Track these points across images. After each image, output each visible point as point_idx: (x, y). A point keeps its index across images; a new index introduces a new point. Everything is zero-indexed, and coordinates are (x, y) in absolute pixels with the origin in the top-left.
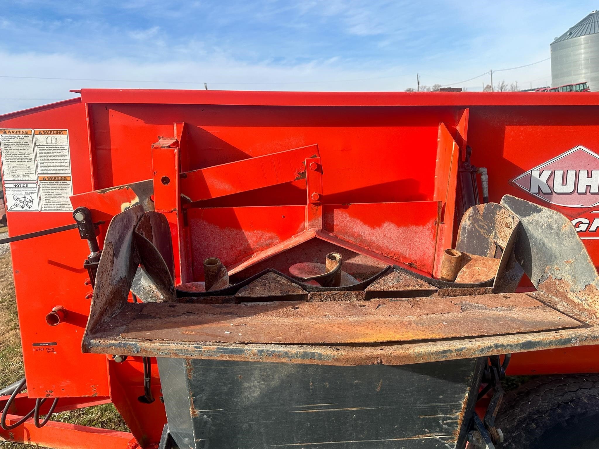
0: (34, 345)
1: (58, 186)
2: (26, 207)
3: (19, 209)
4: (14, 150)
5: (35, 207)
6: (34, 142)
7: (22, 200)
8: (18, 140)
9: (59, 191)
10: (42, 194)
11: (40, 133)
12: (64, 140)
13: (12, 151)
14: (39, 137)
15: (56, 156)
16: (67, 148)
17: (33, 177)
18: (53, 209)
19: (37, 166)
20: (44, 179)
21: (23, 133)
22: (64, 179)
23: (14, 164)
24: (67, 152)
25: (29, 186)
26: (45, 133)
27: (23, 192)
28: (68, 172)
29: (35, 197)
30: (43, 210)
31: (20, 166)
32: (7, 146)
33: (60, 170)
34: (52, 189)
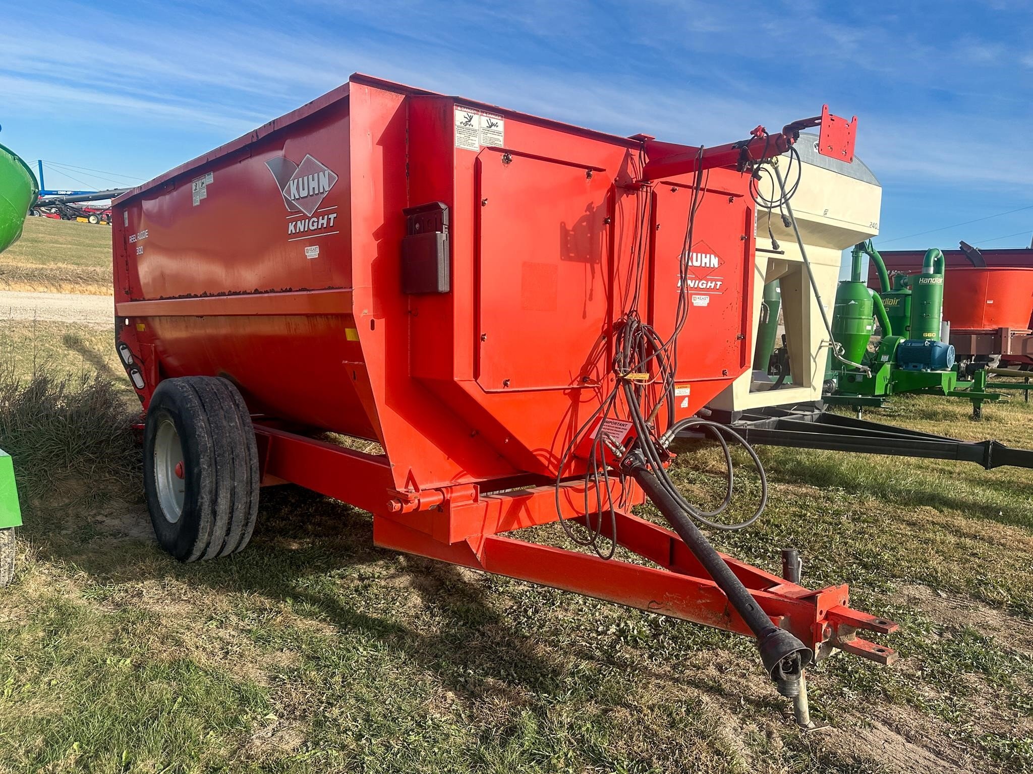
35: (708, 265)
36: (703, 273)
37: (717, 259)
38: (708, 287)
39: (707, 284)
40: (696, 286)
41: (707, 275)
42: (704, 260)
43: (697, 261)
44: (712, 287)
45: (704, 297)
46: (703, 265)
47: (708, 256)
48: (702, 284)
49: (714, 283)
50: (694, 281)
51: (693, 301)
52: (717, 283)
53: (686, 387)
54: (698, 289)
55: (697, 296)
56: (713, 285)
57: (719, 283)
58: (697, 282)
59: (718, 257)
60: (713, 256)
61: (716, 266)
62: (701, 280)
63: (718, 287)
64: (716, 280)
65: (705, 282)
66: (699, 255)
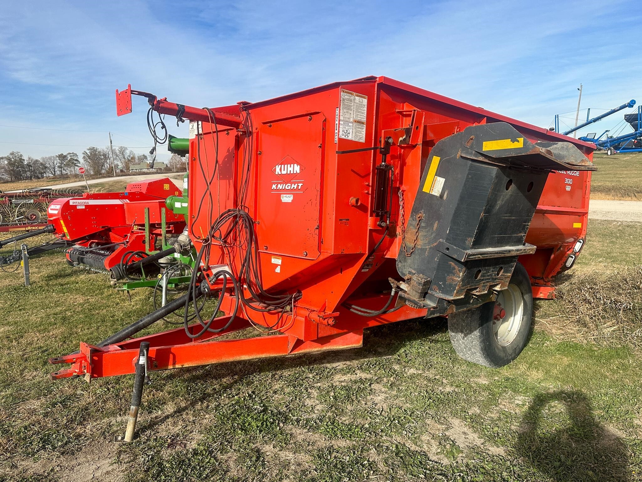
0: (340, 220)
1: (360, 127)
2: (347, 137)
3: (343, 137)
4: (346, 102)
5: (350, 137)
6: (355, 99)
7: (346, 132)
8: (348, 97)
9: (360, 130)
10: (354, 130)
11: (357, 96)
12: (365, 101)
13: (345, 103)
14: (356, 97)
15: (361, 110)
16: (366, 106)
17: (352, 120)
18: (357, 140)
19: (353, 114)
20: (356, 122)
21: (350, 93)
22: (363, 123)
23: (345, 111)
24: (365, 109)
25: (350, 124)
26: (359, 96)
27: (347, 127)
28: (364, 120)
29: (351, 131)
30: (353, 139)
31: (347, 112)
32: (344, 100)
33: (362, 118)
34: (358, 128)
35: (292, 172)
36: (288, 178)
37: (299, 166)
38: (292, 188)
39: (291, 186)
40: (283, 188)
41: (291, 180)
42: (289, 169)
43: (284, 170)
44: (295, 188)
45: (289, 195)
46: (289, 172)
47: (292, 165)
48: (288, 187)
49: (296, 185)
50: (282, 185)
51: (281, 199)
52: (299, 184)
53: (279, 259)
54: (285, 190)
55: (284, 195)
56: (295, 187)
57: (300, 185)
58: (284, 185)
59: (300, 165)
60: (295, 165)
61: (298, 172)
62: (287, 183)
63: (299, 188)
64: (298, 183)
65: (290, 185)
66: (286, 166)
